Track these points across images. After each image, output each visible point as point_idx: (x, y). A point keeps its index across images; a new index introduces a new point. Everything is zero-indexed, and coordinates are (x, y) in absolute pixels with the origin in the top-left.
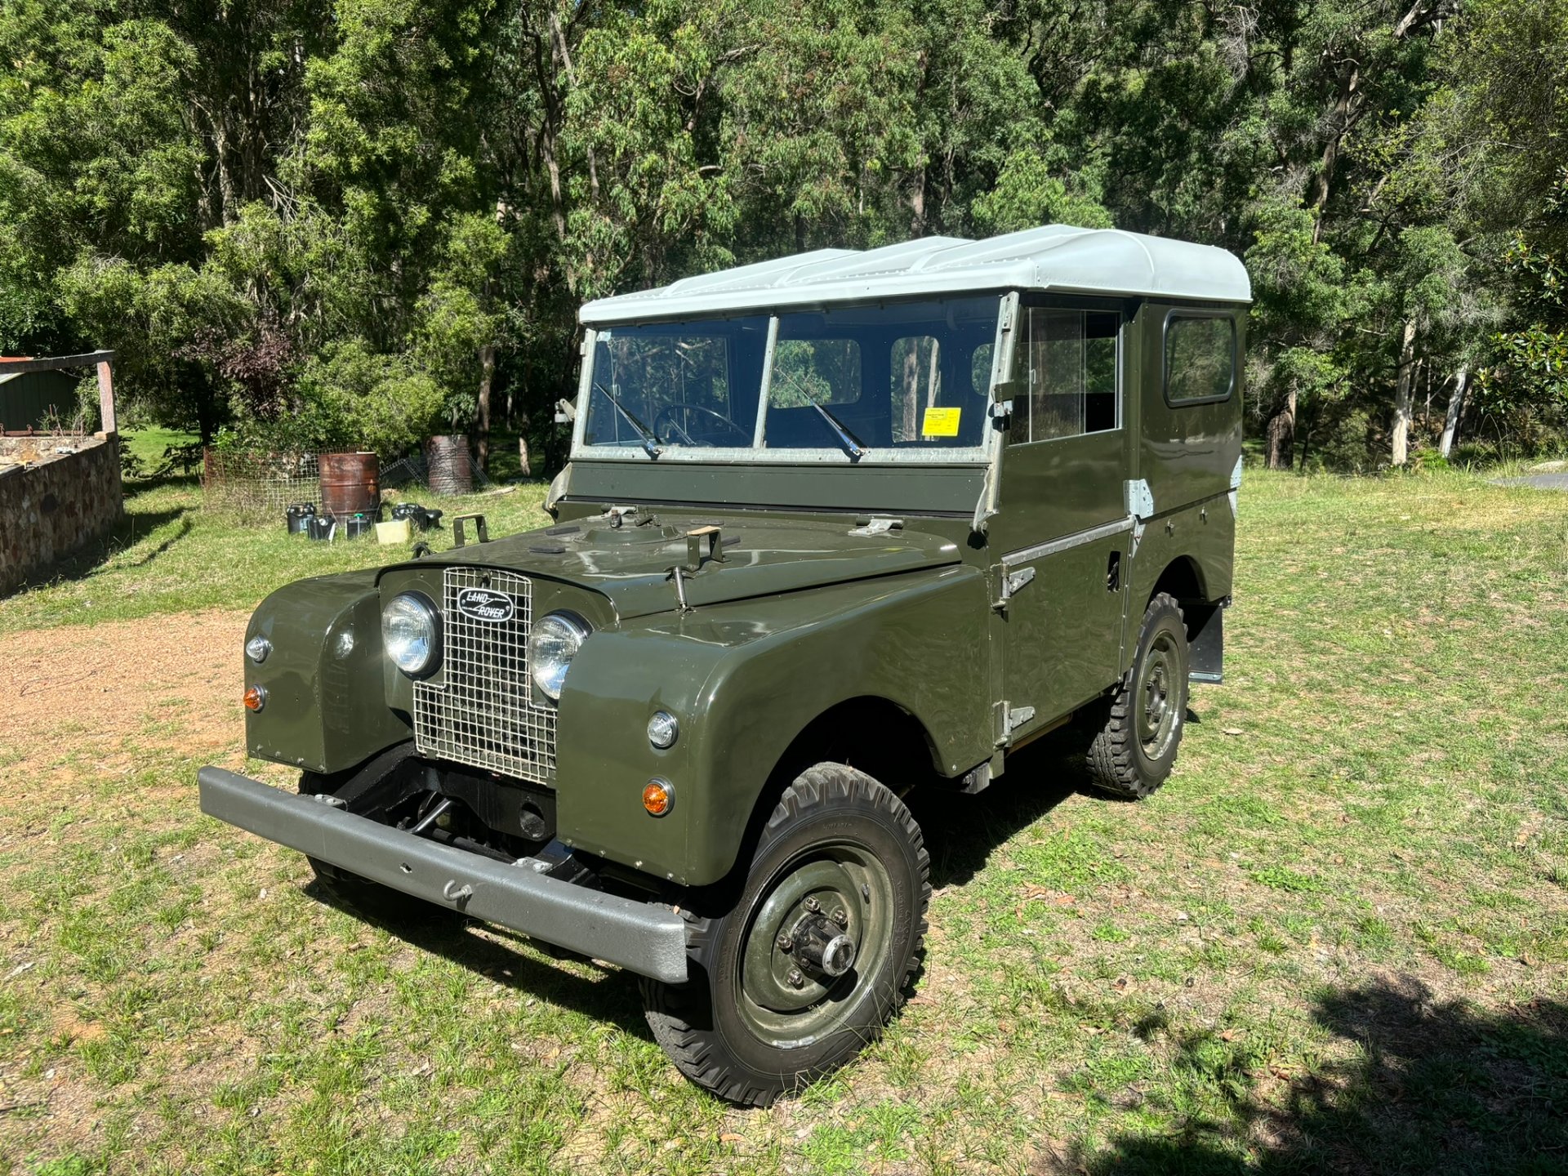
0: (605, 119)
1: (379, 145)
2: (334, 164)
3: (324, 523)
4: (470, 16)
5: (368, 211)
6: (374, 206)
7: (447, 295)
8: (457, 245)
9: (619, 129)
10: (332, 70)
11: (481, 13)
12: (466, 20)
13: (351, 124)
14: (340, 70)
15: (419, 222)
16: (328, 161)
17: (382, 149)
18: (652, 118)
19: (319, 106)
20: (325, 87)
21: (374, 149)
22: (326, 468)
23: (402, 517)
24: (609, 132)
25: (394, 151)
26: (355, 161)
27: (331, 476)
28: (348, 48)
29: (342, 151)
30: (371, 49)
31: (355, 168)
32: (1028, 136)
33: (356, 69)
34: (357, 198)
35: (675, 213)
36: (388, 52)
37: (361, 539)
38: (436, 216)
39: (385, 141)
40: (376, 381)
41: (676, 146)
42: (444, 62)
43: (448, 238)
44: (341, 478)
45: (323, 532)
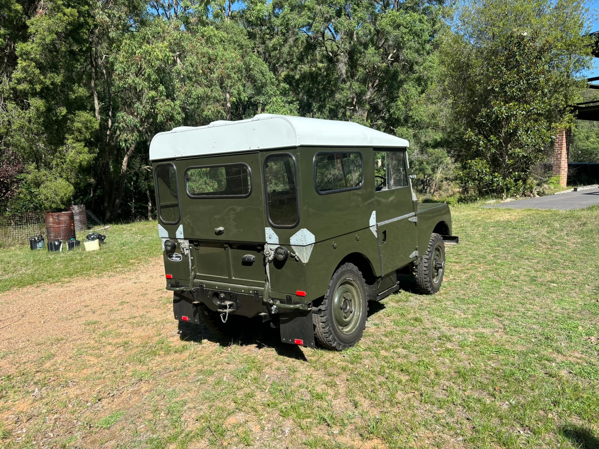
0: (131, 76)
1: (47, 80)
2: (28, 88)
3: (57, 243)
4: (85, 31)
5: (42, 109)
6: (45, 106)
7: (74, 145)
8: (77, 125)
9: (137, 80)
10: (29, 48)
11: (88, 30)
12: (82, 32)
13: (37, 71)
14: (32, 48)
15: (63, 114)
16: (24, 86)
17: (48, 82)
18: (153, 77)
19: (21, 63)
20: (26, 55)
21: (46, 82)
22: (51, 219)
23: (93, 239)
24: (133, 81)
25: (52, 83)
26: (38, 87)
27: (53, 223)
28: (37, 39)
29: (31, 82)
30: (48, 40)
31: (38, 90)
32: (272, 93)
33: (40, 48)
34: (37, 103)
35: (162, 115)
36: (53, 42)
37: (77, 250)
38: (69, 112)
39: (50, 79)
40: (43, 182)
41: (162, 89)
42: (75, 48)
43: (73, 121)
44: (59, 223)
45: (57, 248)
